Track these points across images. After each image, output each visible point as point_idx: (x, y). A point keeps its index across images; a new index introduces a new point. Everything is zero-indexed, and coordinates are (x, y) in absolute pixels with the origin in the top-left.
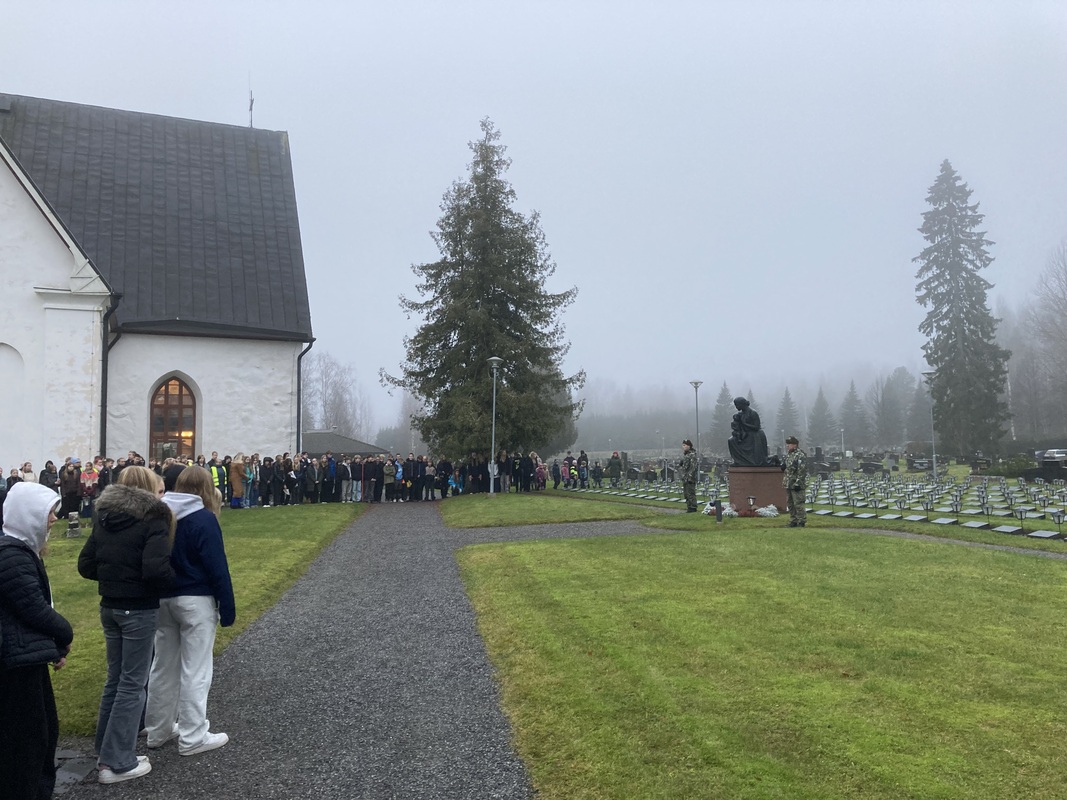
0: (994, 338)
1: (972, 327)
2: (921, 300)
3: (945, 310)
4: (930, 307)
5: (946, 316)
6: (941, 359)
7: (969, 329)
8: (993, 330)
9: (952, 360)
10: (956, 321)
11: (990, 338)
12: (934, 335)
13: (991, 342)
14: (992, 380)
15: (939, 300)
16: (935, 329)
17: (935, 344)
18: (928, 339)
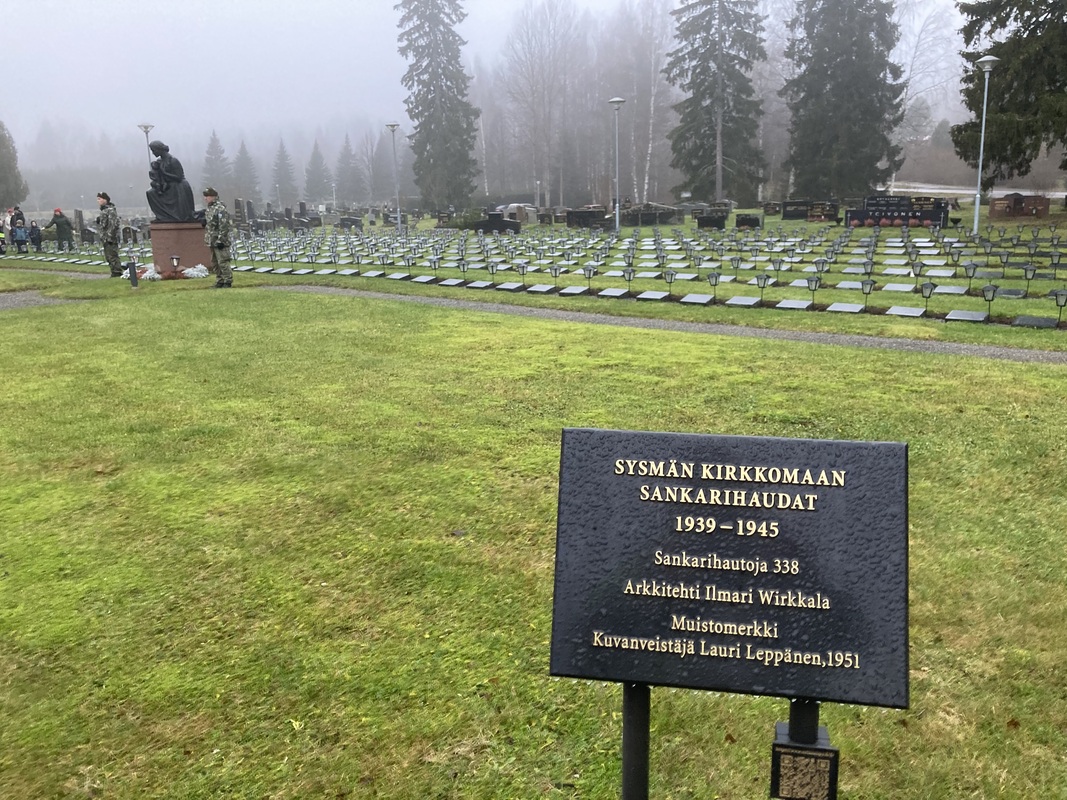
0: (466, 95)
1: (449, 83)
2: (403, 51)
3: (424, 64)
4: (412, 59)
5: (425, 71)
6: (420, 114)
7: (446, 85)
8: (466, 87)
9: (430, 116)
10: (434, 76)
11: (464, 95)
12: (415, 89)
13: (465, 99)
14: (465, 137)
15: (419, 53)
16: (416, 83)
17: (416, 98)
18: (409, 93)
